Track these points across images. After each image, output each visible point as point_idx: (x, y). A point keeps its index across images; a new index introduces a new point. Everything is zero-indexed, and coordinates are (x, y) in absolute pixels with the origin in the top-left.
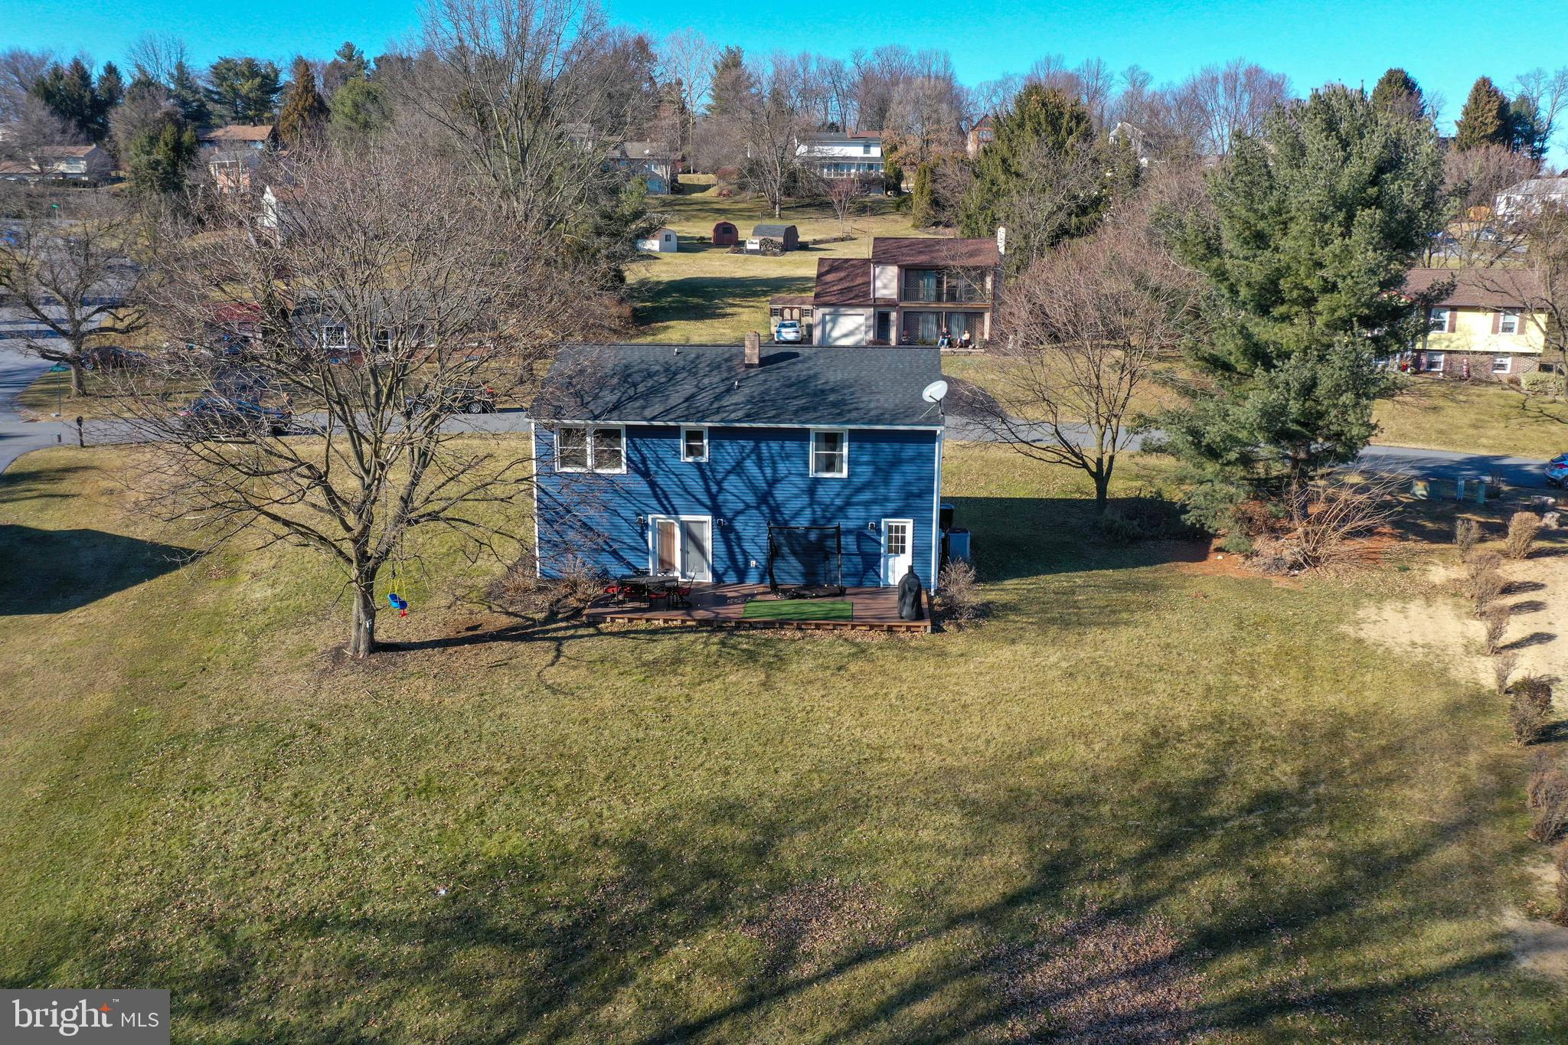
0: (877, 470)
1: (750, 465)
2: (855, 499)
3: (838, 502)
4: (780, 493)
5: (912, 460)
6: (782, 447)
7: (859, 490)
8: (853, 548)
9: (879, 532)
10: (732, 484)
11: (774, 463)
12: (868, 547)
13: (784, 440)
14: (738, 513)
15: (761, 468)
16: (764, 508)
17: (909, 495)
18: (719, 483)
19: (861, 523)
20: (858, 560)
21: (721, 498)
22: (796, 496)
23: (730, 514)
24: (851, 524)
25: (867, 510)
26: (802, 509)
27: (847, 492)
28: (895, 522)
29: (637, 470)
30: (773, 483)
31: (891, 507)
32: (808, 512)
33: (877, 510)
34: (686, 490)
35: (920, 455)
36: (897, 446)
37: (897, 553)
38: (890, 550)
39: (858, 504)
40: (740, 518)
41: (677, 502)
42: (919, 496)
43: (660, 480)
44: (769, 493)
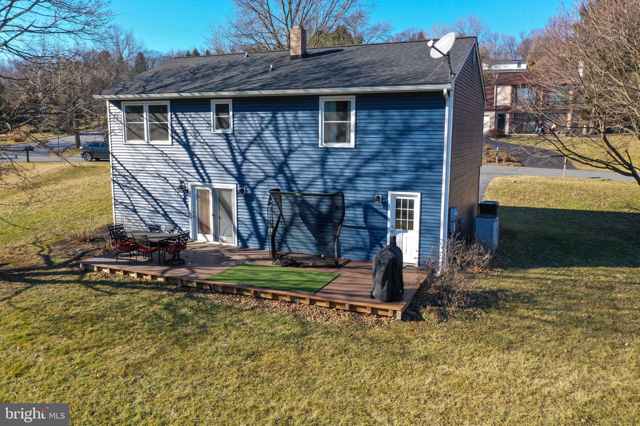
0: (387, 139)
1: (268, 135)
2: (363, 171)
3: (348, 173)
4: (295, 164)
5: (421, 129)
6: (296, 118)
7: (367, 161)
8: (361, 221)
9: (385, 204)
10: (254, 153)
11: (289, 133)
12: (375, 221)
13: (297, 110)
14: (260, 182)
15: (278, 139)
16: (281, 178)
17: (419, 167)
18: (243, 154)
19: (369, 195)
20: (365, 233)
21: (245, 167)
22: (309, 166)
23: (252, 184)
24: (361, 196)
25: (377, 182)
26: (314, 180)
27: (356, 162)
28: (403, 195)
29: (180, 142)
30: (288, 154)
31: (401, 178)
32: (319, 182)
33: (385, 182)
34: (216, 160)
35: (431, 122)
36: (407, 113)
37: (404, 229)
38: (397, 226)
39: (368, 175)
40: (260, 187)
41: (210, 170)
42: (430, 167)
43: (197, 151)
44: (285, 164)
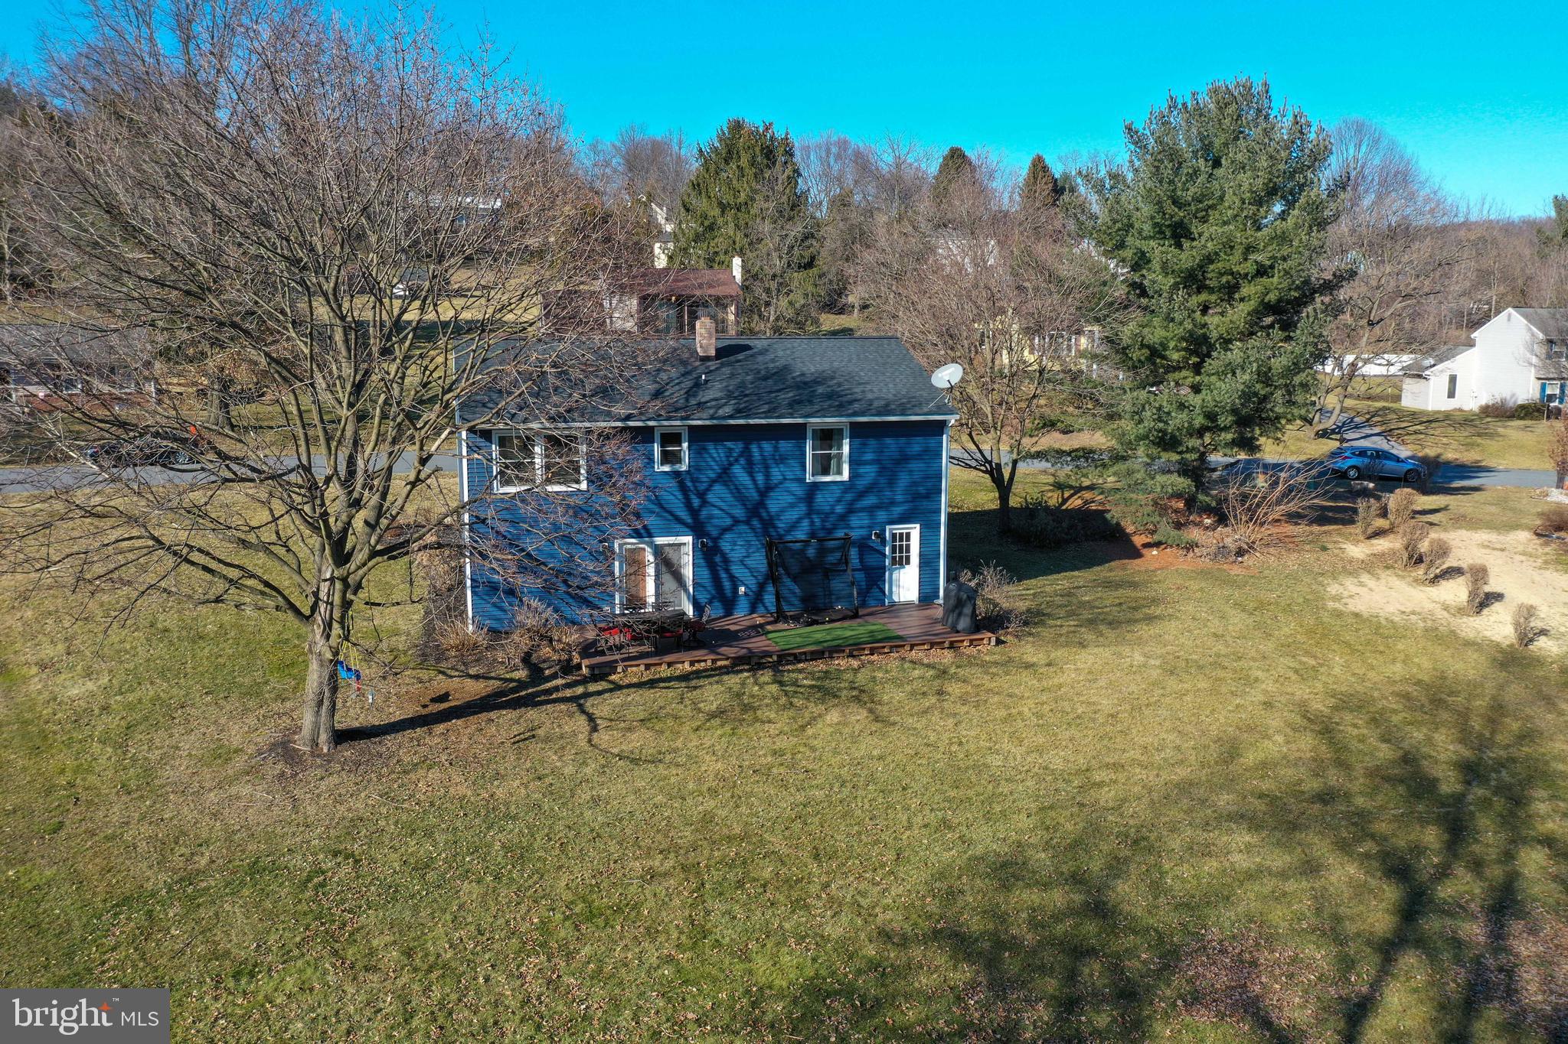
0: (882, 470)
1: (739, 471)
3: (839, 509)
4: (774, 505)
5: (919, 457)
6: (776, 448)
7: (862, 495)
8: (857, 562)
9: (883, 542)
10: (718, 494)
11: (767, 467)
12: (872, 560)
13: (777, 439)
14: (725, 530)
15: (751, 474)
16: (755, 522)
17: (916, 497)
18: (702, 495)
19: (864, 532)
20: (860, 575)
21: (704, 513)
22: (792, 506)
23: (715, 533)
24: (855, 534)
25: (871, 516)
26: (799, 520)
27: (849, 497)
28: (900, 529)
29: (601, 485)
30: (765, 491)
31: (898, 510)
32: (805, 523)
33: (882, 515)
34: (661, 506)
35: (927, 449)
36: (903, 440)
37: (901, 564)
38: (894, 562)
39: (862, 510)
40: (728, 536)
41: (651, 521)
42: (926, 497)
44: (761, 504)
